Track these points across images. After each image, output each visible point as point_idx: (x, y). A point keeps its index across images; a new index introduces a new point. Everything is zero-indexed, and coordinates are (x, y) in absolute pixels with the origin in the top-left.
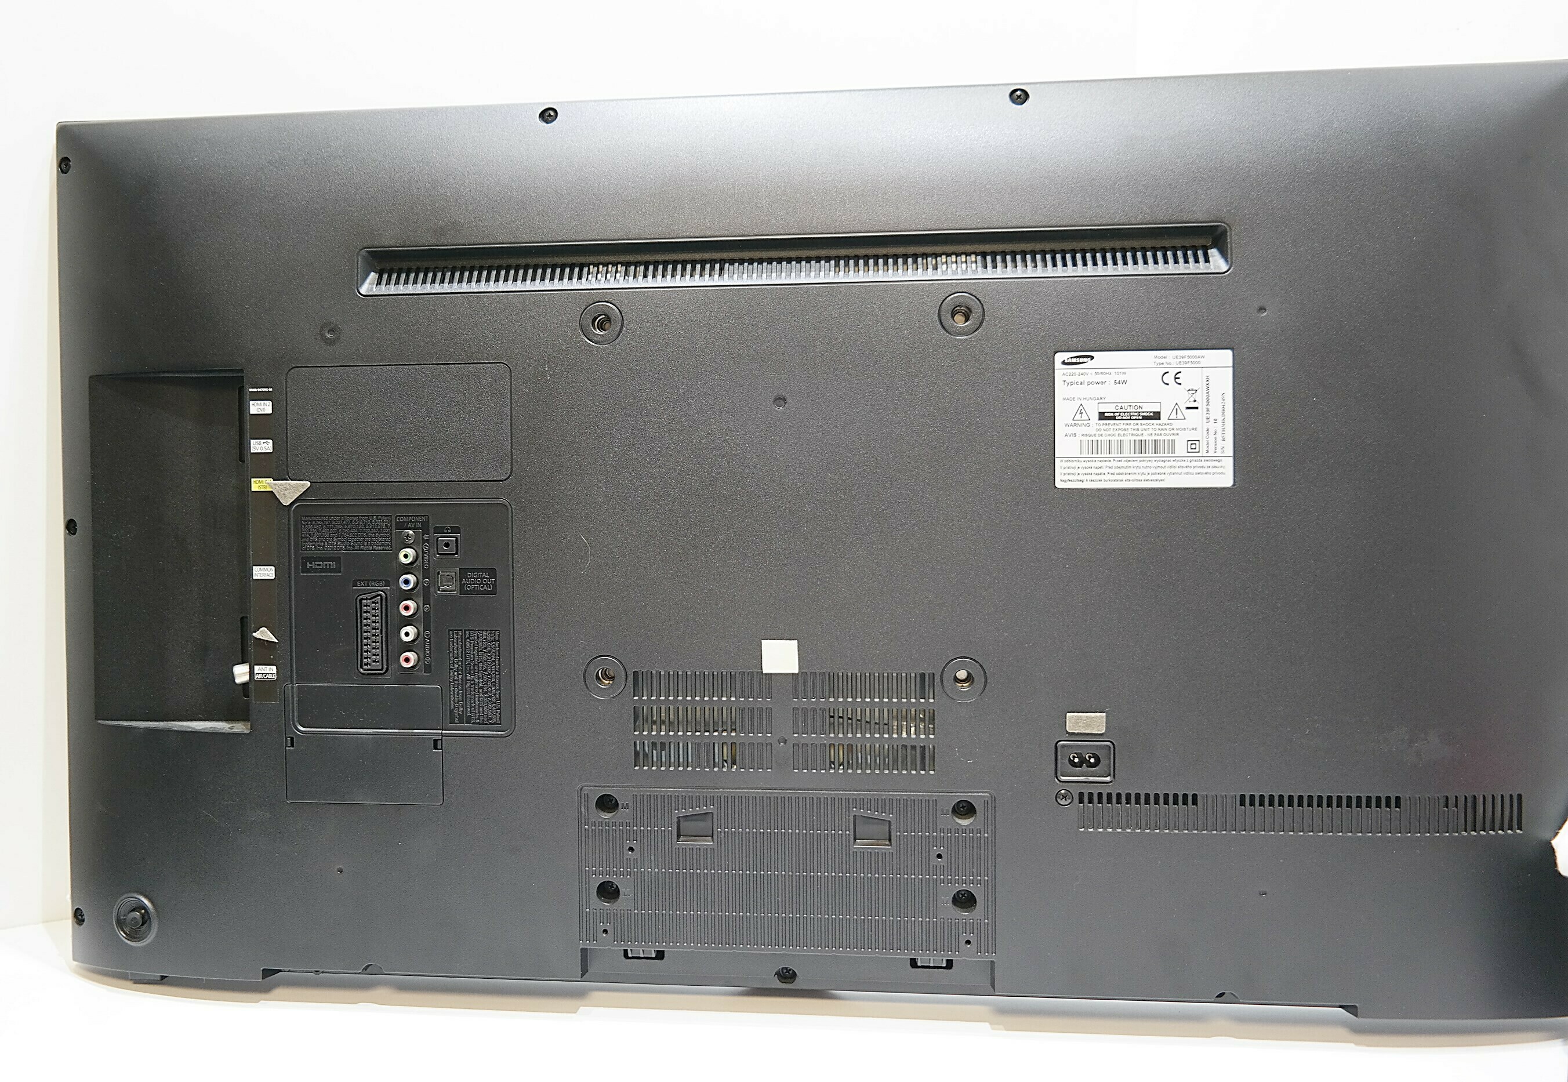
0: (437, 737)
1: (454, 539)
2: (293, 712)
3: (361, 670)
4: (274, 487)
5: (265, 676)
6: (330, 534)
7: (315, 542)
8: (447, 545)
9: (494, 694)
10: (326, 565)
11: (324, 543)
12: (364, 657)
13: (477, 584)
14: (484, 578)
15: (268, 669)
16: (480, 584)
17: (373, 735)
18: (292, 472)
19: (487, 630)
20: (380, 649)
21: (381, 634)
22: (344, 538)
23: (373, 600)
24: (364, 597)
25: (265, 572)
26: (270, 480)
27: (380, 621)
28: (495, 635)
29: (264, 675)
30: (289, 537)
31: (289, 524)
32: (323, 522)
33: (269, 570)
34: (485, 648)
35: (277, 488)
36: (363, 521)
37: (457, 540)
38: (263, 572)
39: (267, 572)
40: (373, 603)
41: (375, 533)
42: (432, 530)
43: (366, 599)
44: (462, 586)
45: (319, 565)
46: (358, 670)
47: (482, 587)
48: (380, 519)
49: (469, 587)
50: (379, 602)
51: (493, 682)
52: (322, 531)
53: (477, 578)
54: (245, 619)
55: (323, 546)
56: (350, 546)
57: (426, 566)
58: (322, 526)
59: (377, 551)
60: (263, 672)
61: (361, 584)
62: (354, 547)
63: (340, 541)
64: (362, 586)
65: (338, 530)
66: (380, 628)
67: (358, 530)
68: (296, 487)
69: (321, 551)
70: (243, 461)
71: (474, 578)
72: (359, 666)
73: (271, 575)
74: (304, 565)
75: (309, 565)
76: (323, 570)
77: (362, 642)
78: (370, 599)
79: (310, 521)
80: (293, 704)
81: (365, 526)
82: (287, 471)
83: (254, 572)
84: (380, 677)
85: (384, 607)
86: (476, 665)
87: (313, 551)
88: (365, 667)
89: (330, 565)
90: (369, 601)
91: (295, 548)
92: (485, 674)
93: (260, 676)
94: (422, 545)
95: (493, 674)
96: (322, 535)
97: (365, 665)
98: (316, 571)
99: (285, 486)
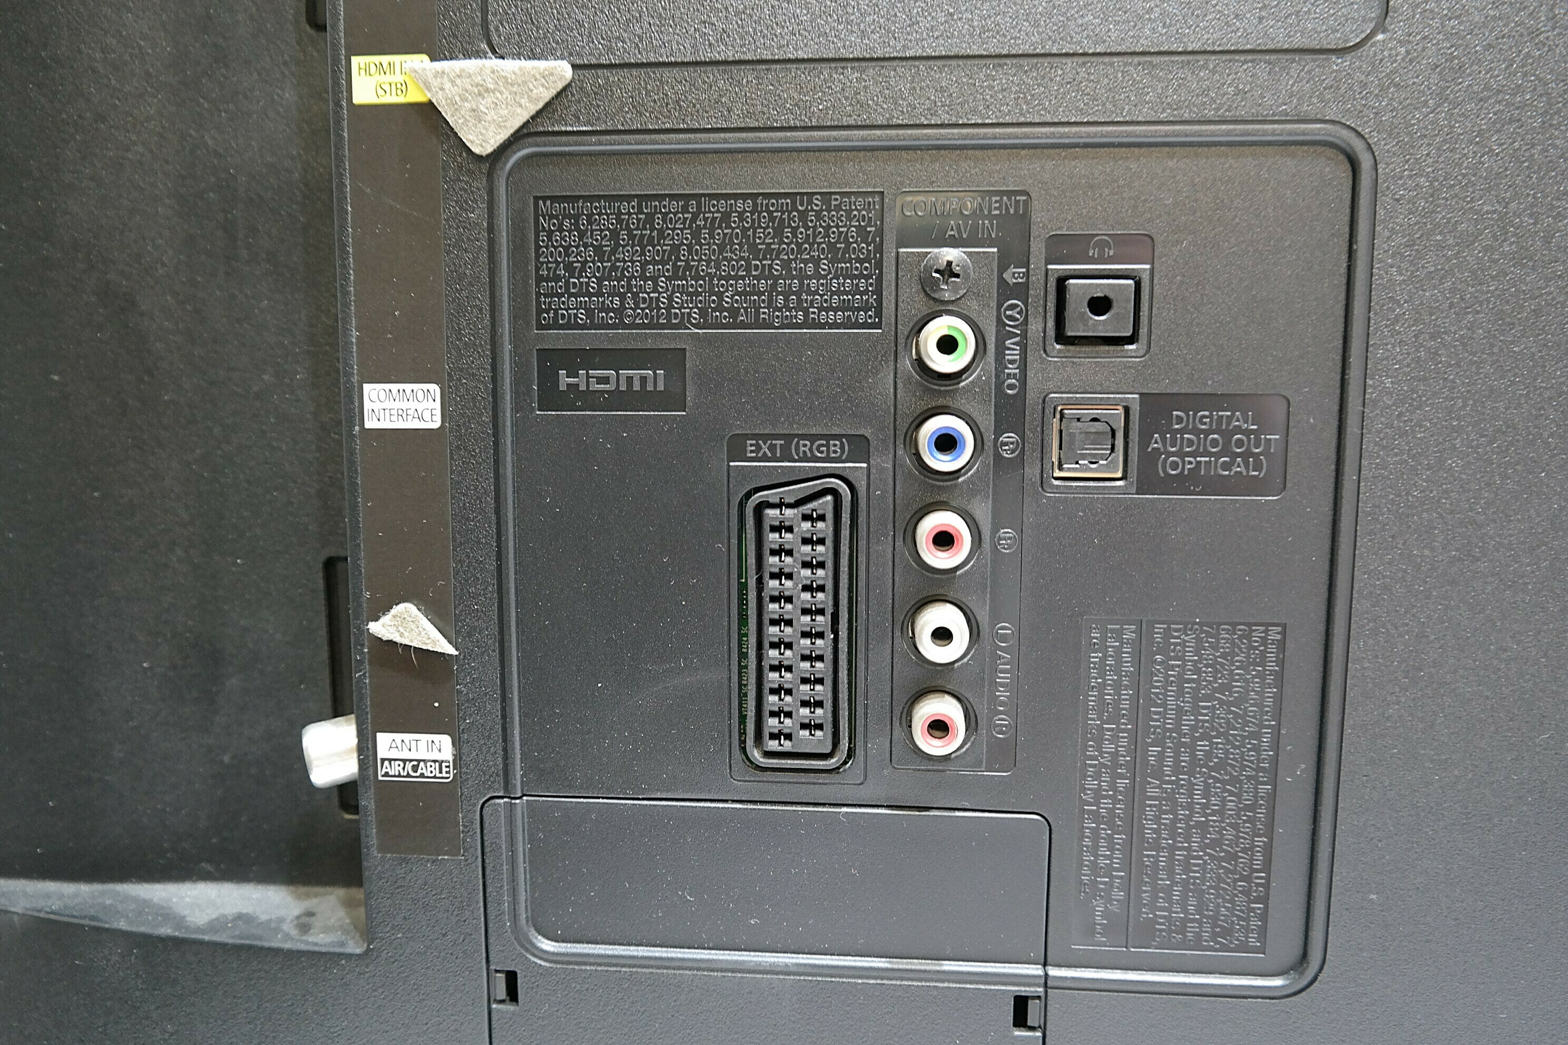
0: (1023, 990)
1: (1131, 282)
2: (514, 892)
3: (756, 755)
4: (435, 83)
5: (415, 769)
6: (644, 265)
7: (590, 295)
8: (1100, 305)
9: (1244, 850)
10: (630, 379)
11: (622, 301)
12: (767, 709)
13: (1210, 455)
14: (1238, 430)
15: (422, 745)
16: (1218, 455)
17: (794, 974)
18: (501, 32)
19: (1234, 625)
20: (828, 682)
21: (835, 631)
22: (697, 278)
23: (807, 508)
24: (771, 495)
25: (404, 405)
26: (419, 61)
27: (829, 586)
28: (1264, 642)
29: (409, 766)
30: (493, 273)
31: (491, 229)
32: (619, 221)
33: (420, 395)
34: (1222, 689)
35: (448, 86)
36: (770, 213)
37: (1138, 285)
38: (397, 405)
39: (413, 405)
40: (806, 517)
41: (817, 262)
42: (1038, 249)
43: (780, 505)
44: (1149, 459)
45: (604, 380)
46: (744, 750)
47: (1226, 466)
48: (838, 208)
49: (1175, 466)
50: (830, 516)
51: (1247, 808)
52: (614, 252)
53: (1207, 433)
54: (340, 565)
55: (620, 311)
56: (720, 308)
57: (1011, 387)
58: (615, 234)
59: (822, 326)
60: (406, 755)
61: (759, 448)
62: (734, 312)
63: (683, 290)
64: (765, 458)
65: (676, 249)
66: (829, 611)
67: (753, 248)
68: (521, 84)
69: (609, 327)
70: (320, 27)
71: (1197, 432)
72: (750, 742)
73: (427, 416)
74: (548, 378)
75: (564, 379)
76: (618, 400)
77: (760, 658)
78: (789, 506)
79: (570, 217)
80: (513, 861)
81: (779, 232)
82: (485, 23)
83: (367, 406)
84: (822, 778)
85: (845, 533)
86: (1184, 745)
87: (583, 327)
88: (773, 745)
89: (644, 379)
90: (789, 512)
91: (515, 318)
92: (1217, 780)
93: (396, 769)
94: (999, 306)
95: (1249, 778)
96: (614, 268)
97: (773, 736)
98: (590, 400)
99: (478, 79)
